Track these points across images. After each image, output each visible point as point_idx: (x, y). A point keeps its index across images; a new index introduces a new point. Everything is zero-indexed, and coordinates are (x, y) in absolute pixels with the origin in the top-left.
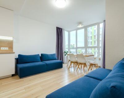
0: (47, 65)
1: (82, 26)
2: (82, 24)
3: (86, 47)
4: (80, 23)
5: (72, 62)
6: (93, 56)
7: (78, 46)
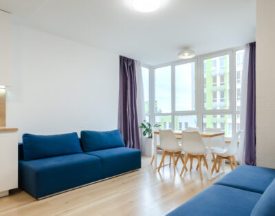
0: (102, 161)
1: (190, 57)
2: (191, 52)
3: (200, 110)
4: (186, 48)
5: (167, 153)
6: (220, 137)
7: (177, 109)
